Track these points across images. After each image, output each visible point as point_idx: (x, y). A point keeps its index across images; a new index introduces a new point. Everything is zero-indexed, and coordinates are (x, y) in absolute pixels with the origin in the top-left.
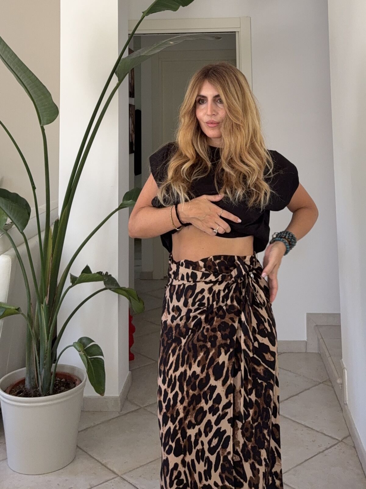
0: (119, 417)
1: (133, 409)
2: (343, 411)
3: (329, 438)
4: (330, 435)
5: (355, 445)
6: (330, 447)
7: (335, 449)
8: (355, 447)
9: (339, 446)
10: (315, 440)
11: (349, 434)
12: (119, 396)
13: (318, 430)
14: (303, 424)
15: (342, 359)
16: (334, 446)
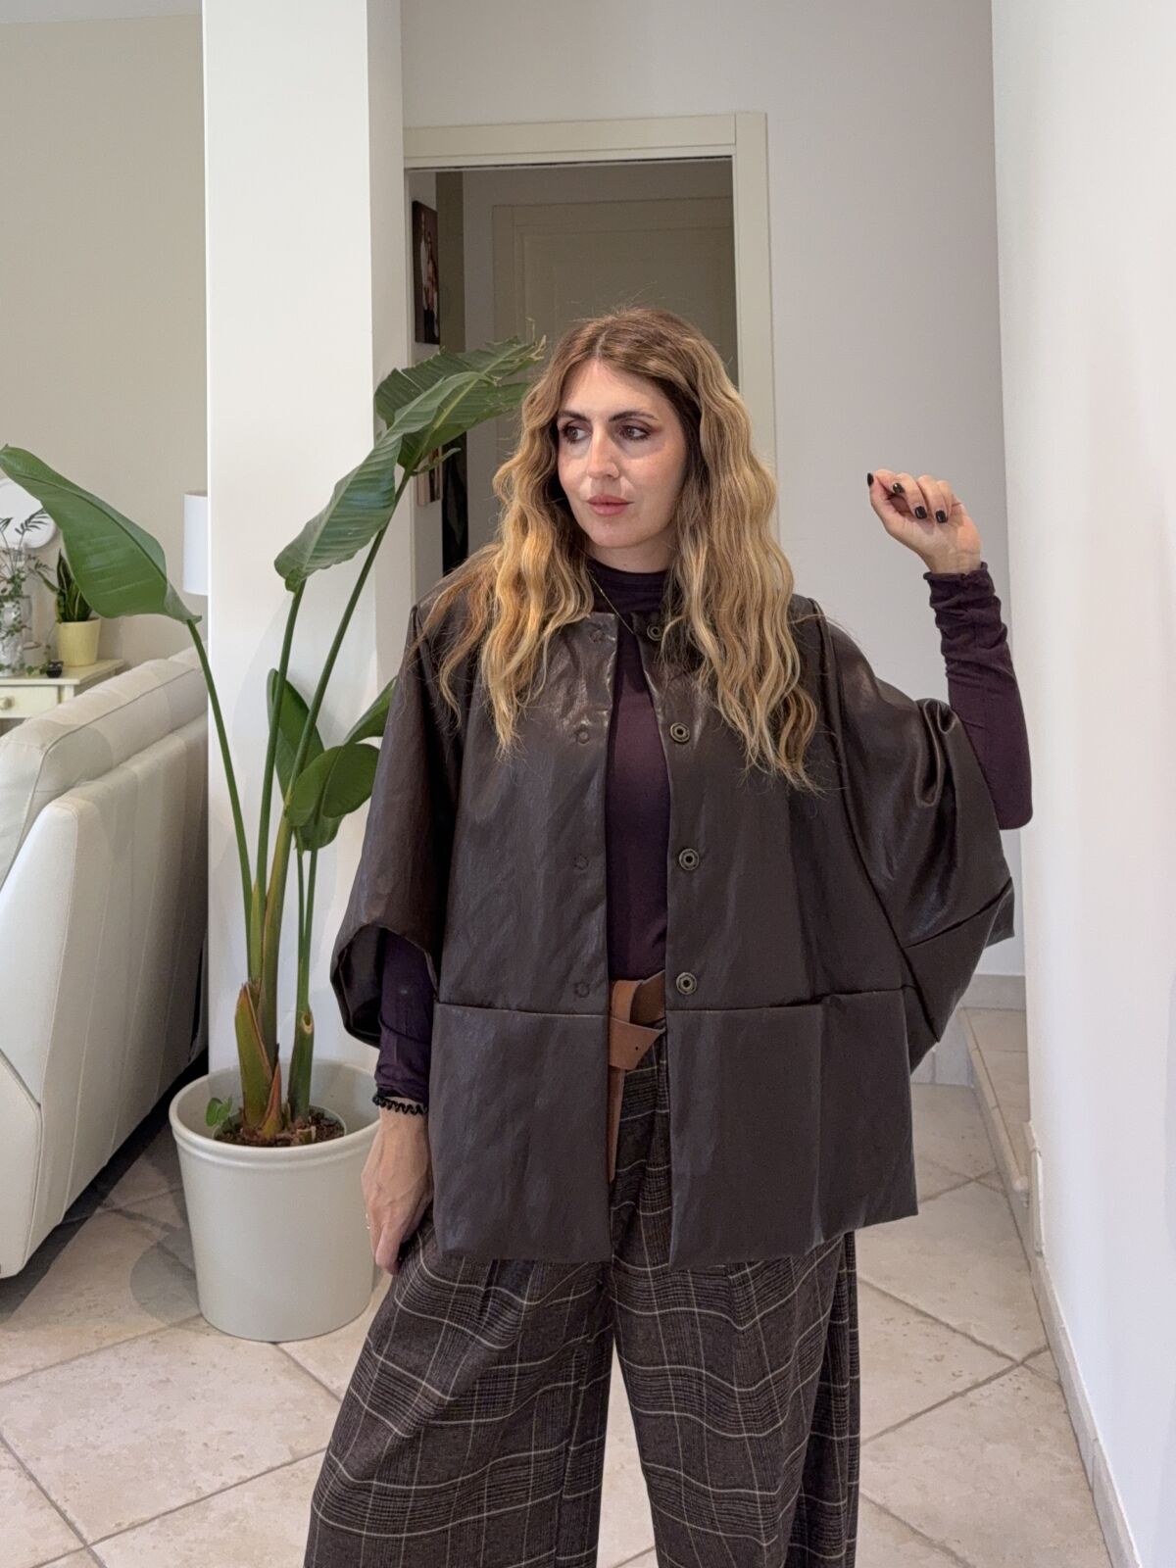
2: (1033, 1271)
3: (985, 1352)
4: (988, 1343)
5: (1062, 1380)
6: (987, 1381)
8: (1060, 1384)
9: (1013, 1378)
10: (943, 1356)
13: (954, 1324)
14: (911, 1303)
15: (1031, 1123)
16: (998, 1375)
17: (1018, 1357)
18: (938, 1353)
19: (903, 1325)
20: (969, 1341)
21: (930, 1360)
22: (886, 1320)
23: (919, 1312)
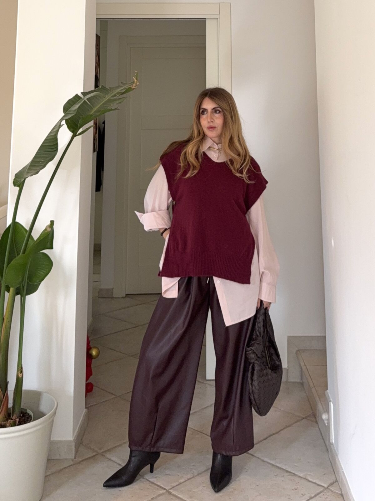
0: (72, 465)
1: (89, 456)
2: (329, 451)
3: (313, 485)
4: (314, 481)
5: (343, 493)
6: (315, 496)
7: (321, 497)
8: (342, 495)
9: (324, 494)
10: (298, 488)
11: (335, 479)
12: (74, 440)
13: (301, 475)
14: (284, 468)
15: (328, 391)
16: (319, 494)
17: (326, 486)
18: (296, 487)
19: (282, 477)
20: (307, 481)
21: (293, 490)
22: (275, 475)
23: (287, 471)
